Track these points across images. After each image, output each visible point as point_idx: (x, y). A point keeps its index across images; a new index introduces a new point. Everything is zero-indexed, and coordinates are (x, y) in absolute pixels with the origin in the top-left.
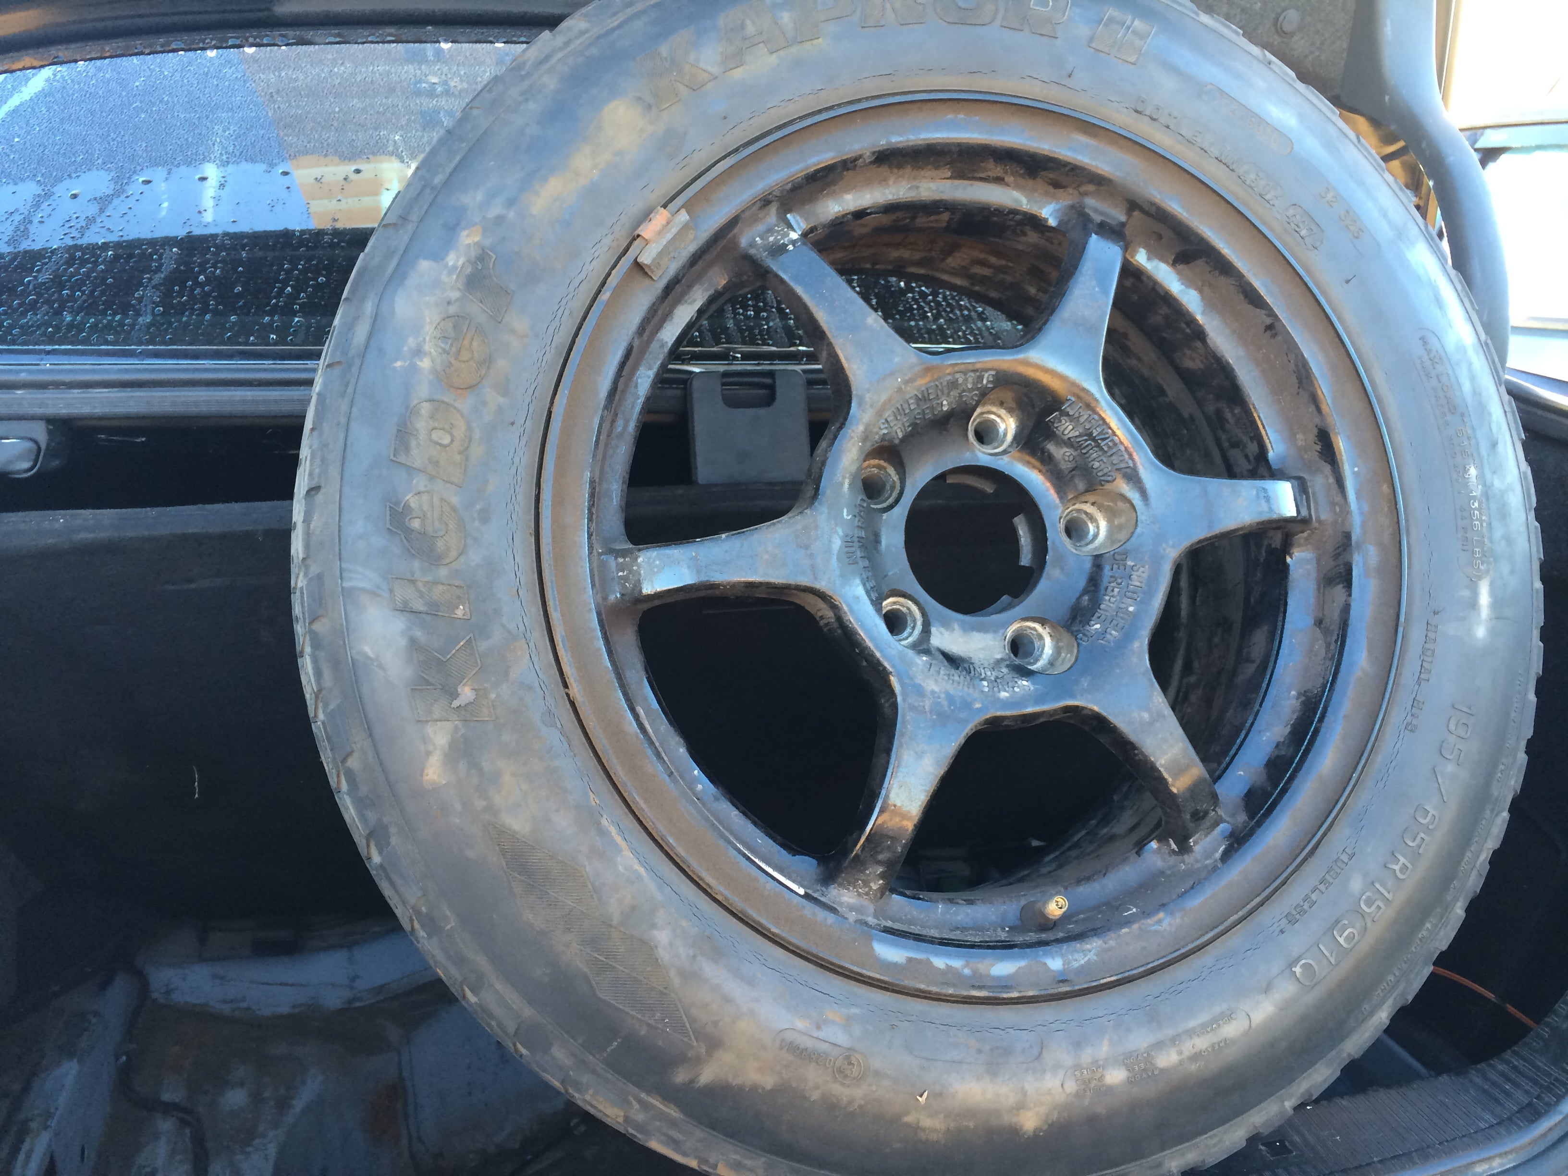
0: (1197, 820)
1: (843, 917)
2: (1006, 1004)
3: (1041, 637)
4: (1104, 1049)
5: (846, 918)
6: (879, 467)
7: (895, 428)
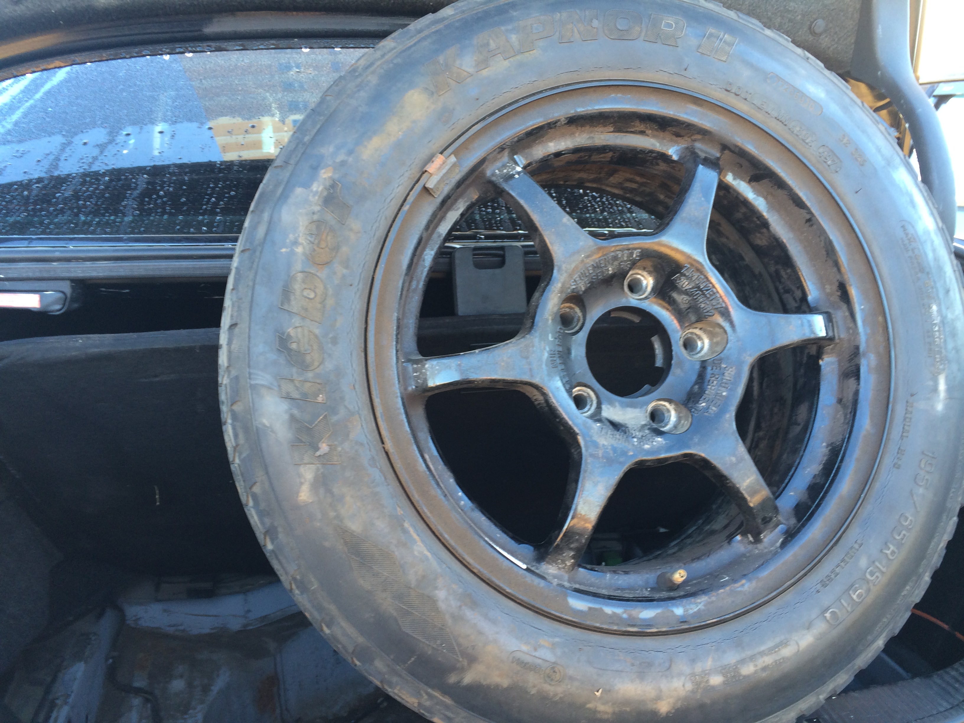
0: (765, 523)
1: (549, 582)
2: (650, 636)
3: (668, 411)
4: (709, 663)
5: (552, 583)
6: (570, 308)
7: (580, 285)
